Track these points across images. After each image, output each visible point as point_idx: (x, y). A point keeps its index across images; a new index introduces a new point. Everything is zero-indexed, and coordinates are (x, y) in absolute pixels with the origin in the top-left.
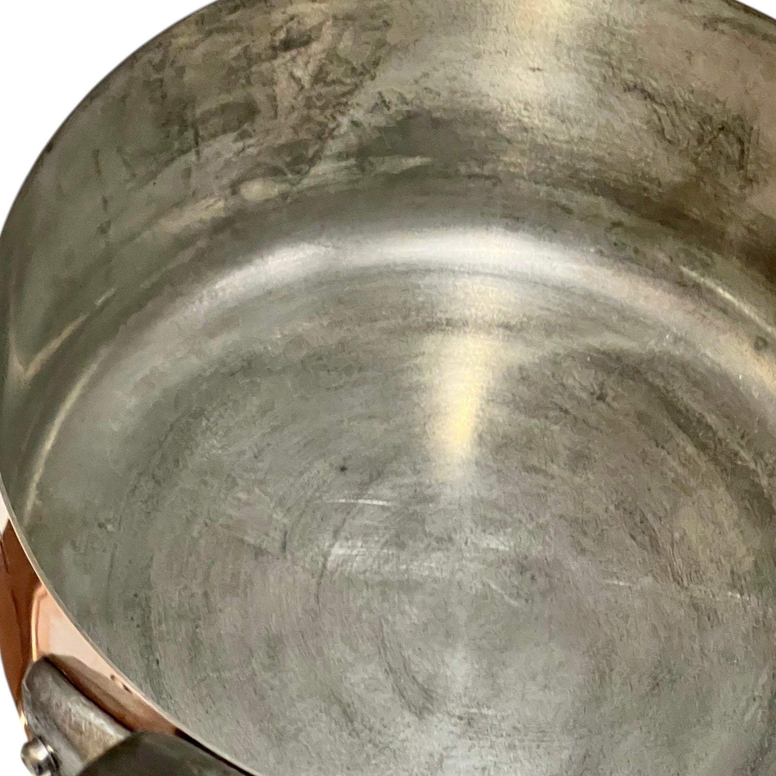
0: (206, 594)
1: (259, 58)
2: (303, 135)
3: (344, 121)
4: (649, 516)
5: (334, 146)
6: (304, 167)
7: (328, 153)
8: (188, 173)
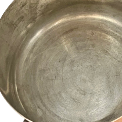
0: (47, 89)
1: (20, 10)
2: (32, 16)
3: (38, 11)
4: (107, 50)
5: (38, 14)
6: (35, 19)
7: (38, 16)
8: (18, 30)
